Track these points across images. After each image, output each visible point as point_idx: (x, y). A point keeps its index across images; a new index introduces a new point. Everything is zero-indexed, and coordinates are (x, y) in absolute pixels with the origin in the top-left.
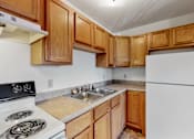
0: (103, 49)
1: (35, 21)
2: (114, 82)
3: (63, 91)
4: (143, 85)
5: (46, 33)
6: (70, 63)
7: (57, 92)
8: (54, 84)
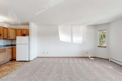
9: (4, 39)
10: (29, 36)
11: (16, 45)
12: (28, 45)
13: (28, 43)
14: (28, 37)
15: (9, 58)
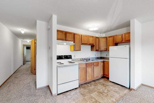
0: (93, 44)
1: (72, 41)
2: (101, 58)
3: (78, 59)
4: (108, 59)
5: (75, 44)
6: (80, 50)
7: (76, 59)
8: (76, 56)
9: (97, 50)
10: (130, 45)
11: (109, 58)
12: (128, 60)
13: (128, 57)
14: (128, 46)
15: (101, 74)
